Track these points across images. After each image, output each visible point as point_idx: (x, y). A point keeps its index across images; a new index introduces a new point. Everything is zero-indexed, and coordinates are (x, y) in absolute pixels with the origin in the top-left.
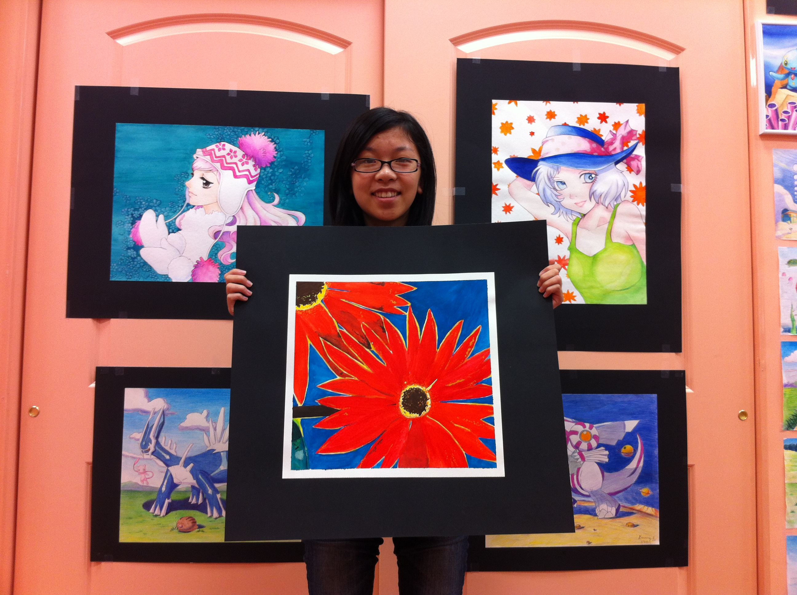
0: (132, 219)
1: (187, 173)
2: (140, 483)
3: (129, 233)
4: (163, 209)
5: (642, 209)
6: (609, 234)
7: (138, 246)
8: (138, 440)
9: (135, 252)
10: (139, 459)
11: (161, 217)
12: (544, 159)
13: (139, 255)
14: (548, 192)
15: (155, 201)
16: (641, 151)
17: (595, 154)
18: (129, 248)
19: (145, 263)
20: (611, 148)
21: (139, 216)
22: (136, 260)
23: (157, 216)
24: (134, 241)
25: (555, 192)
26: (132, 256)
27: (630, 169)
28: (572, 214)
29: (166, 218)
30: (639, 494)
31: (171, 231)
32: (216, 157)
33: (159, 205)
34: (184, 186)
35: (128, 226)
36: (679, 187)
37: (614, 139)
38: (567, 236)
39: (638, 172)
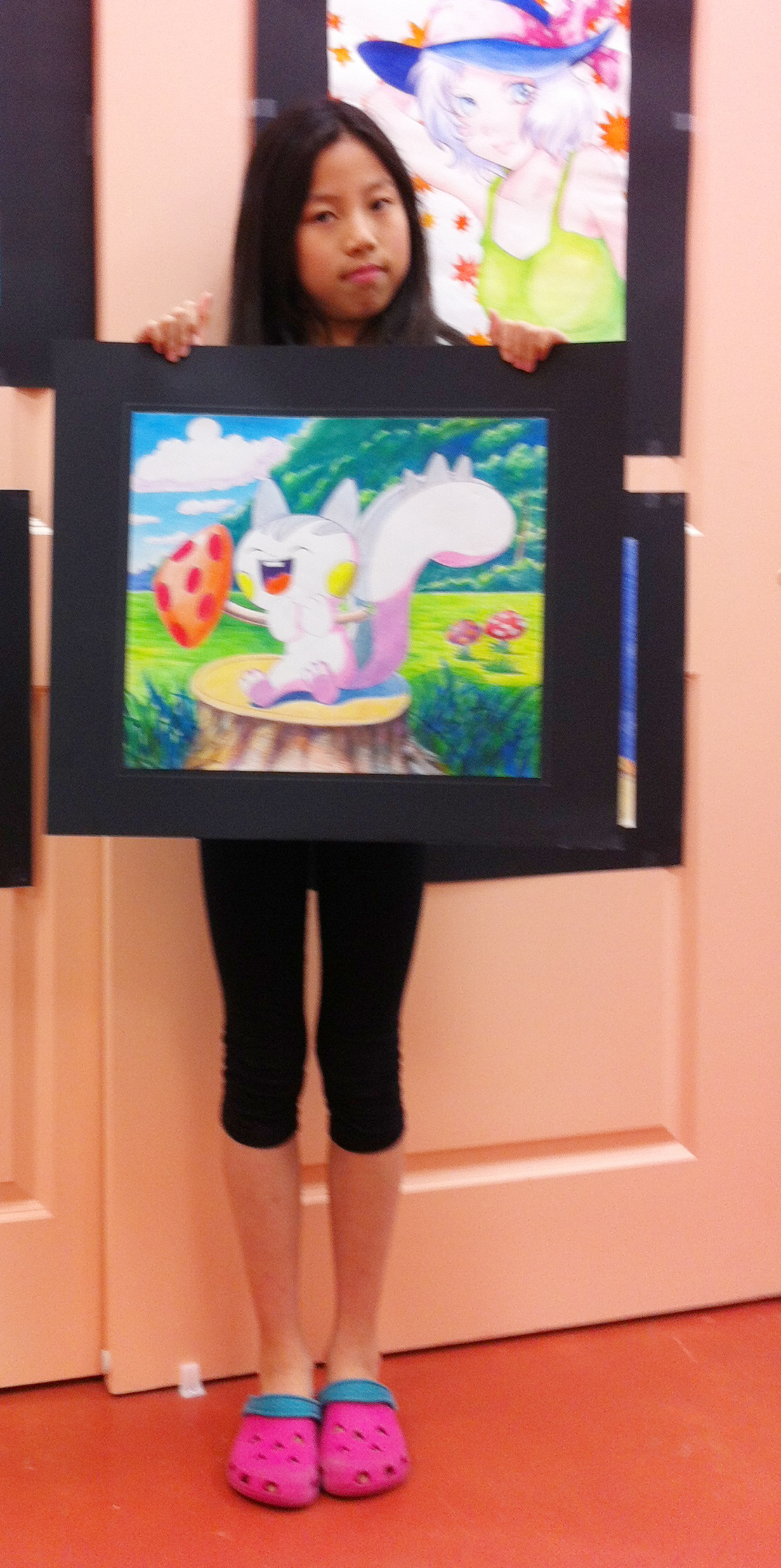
5: (619, 164)
6: (557, 212)
12: (433, 48)
14: (444, 120)
16: (620, 41)
17: (535, 43)
20: (563, 31)
25: (454, 119)
27: (599, 78)
28: (486, 169)
36: (687, 122)
37: (569, 13)
38: (476, 214)
39: (614, 85)
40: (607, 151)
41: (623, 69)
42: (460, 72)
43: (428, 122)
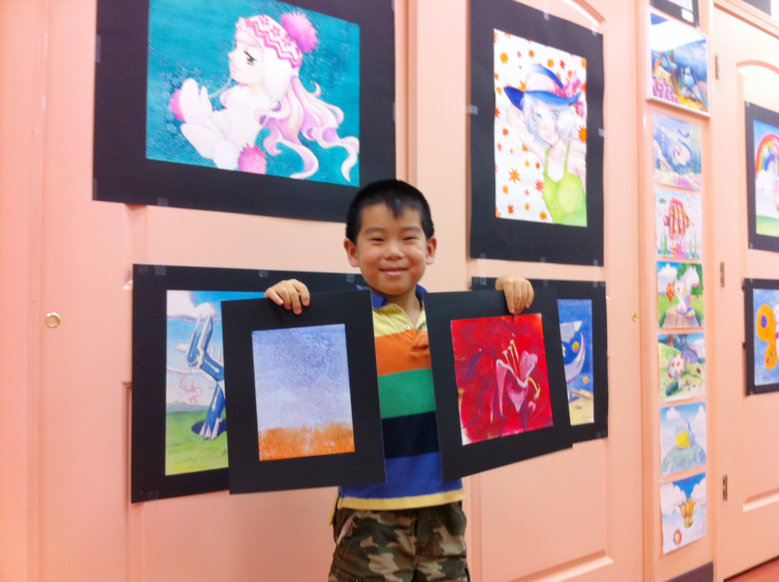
0: (171, 87)
1: (230, 43)
2: (188, 403)
3: (168, 103)
4: (206, 81)
5: (583, 147)
6: (566, 164)
7: (178, 121)
8: (185, 352)
9: (175, 128)
10: (187, 374)
11: (204, 90)
12: (528, 92)
13: (180, 131)
14: (531, 122)
15: (196, 69)
16: (583, 98)
17: (558, 95)
18: (168, 122)
19: (187, 143)
20: (567, 91)
21: (178, 84)
22: (176, 137)
23: (200, 88)
24: (173, 114)
25: (534, 122)
26: (173, 132)
27: (577, 112)
28: (545, 145)
29: (210, 91)
30: (582, 381)
31: (215, 108)
32: (260, 31)
33: (201, 76)
34: (227, 58)
35: (166, 94)
36: (603, 133)
37: (568, 84)
38: (542, 162)
39: (582, 115)
40: (580, 141)
41: (584, 108)
42: (536, 103)
43: (526, 122)
